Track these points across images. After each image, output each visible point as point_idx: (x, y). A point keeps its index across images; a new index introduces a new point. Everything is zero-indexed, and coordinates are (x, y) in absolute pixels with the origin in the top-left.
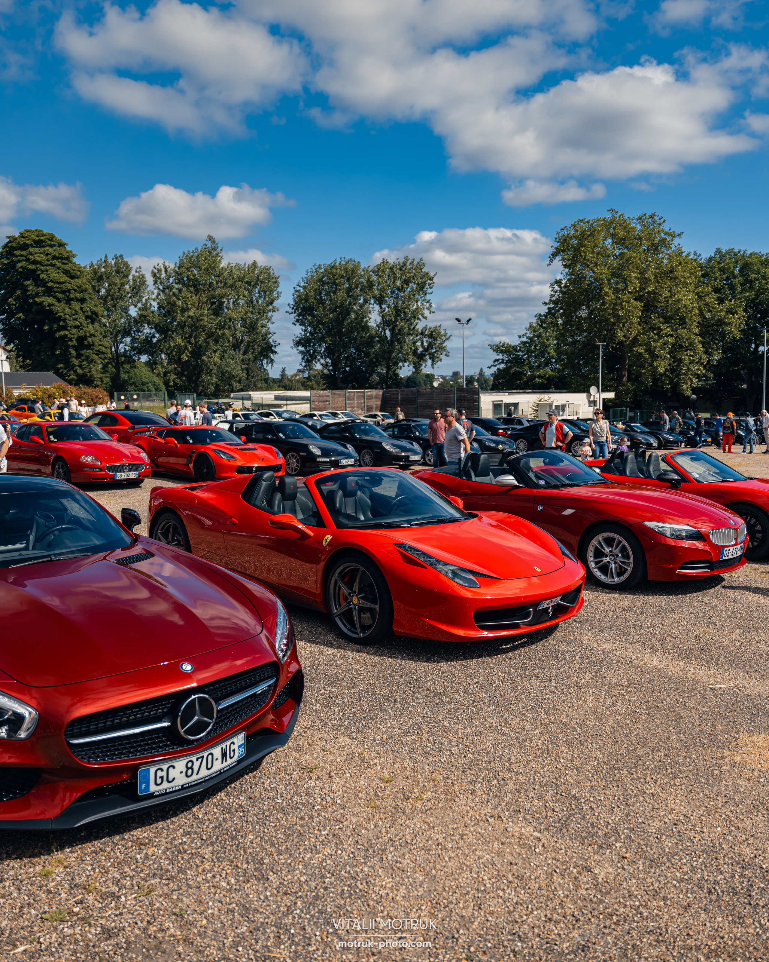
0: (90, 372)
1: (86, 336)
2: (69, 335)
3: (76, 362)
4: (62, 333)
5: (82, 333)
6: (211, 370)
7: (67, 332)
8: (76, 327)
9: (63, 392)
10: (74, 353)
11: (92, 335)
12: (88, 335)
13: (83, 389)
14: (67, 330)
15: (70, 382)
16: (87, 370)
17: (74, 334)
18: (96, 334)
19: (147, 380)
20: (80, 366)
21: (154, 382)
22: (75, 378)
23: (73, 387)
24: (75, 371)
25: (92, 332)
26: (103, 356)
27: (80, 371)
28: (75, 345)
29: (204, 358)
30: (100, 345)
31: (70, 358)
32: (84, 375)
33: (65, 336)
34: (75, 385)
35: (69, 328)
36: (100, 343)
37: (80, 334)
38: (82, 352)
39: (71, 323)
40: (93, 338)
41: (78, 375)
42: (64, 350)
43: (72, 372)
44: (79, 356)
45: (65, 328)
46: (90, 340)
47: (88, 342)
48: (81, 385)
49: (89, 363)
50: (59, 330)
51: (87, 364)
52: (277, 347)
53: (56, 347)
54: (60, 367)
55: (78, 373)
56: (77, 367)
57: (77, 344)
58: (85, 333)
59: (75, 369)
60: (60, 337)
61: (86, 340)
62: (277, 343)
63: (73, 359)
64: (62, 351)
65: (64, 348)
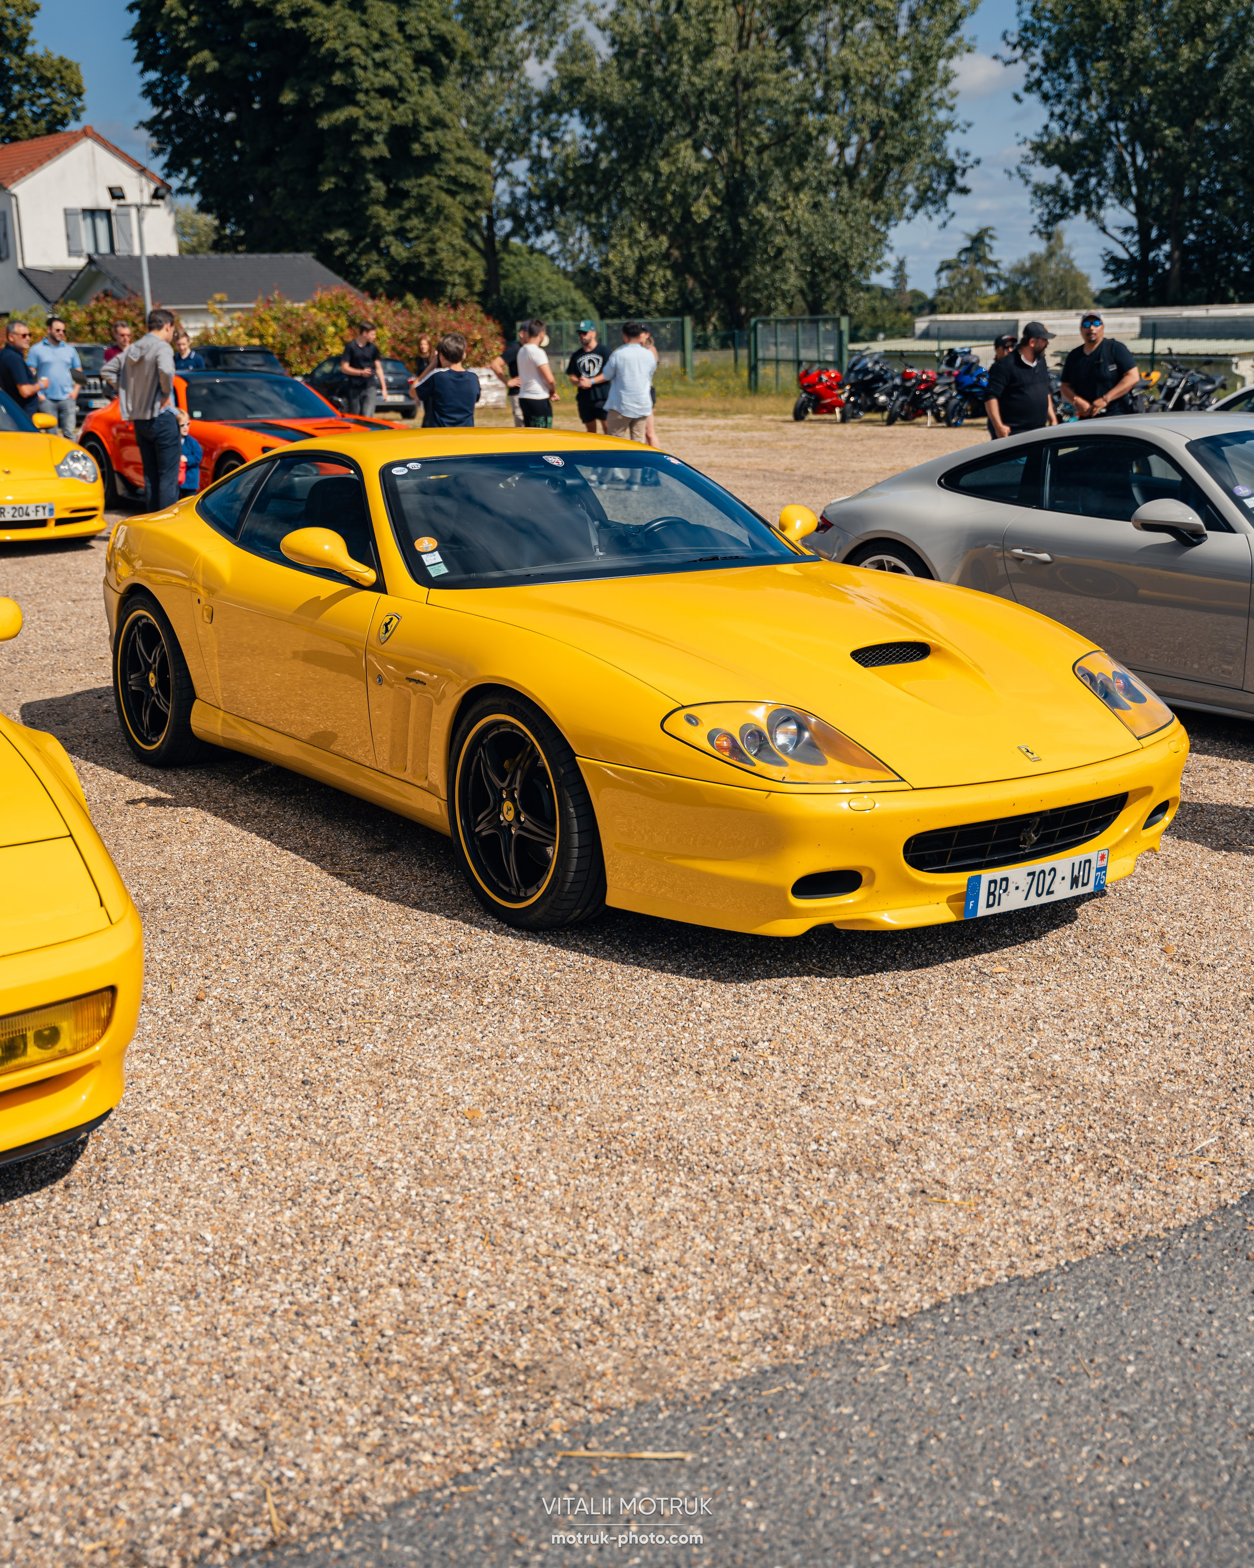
0: (432, 252)
1: (416, 123)
2: (364, 123)
3: (387, 219)
4: (341, 115)
5: (402, 116)
6: (780, 251)
7: (355, 112)
9: (352, 323)
10: (379, 188)
11: (438, 123)
12: (424, 120)
13: (416, 310)
14: (356, 104)
15: (371, 289)
16: (422, 247)
17: (378, 118)
18: (448, 117)
19: (552, 298)
20: (401, 234)
21: (574, 302)
22: (386, 276)
23: (381, 303)
24: (384, 253)
25: (438, 109)
26: (469, 200)
27: (399, 251)
28: (382, 158)
29: (763, 209)
30: (459, 160)
31: (365, 207)
32: (413, 266)
33: (351, 124)
34: (390, 297)
35: (361, 97)
36: (459, 153)
37: (398, 121)
38: (407, 184)
39: (367, 77)
40: (439, 133)
41: (392, 264)
42: (348, 178)
43: (374, 256)
44: (395, 198)
45: (348, 96)
46: (430, 137)
47: (426, 147)
48: (410, 298)
49: (430, 221)
50: (329, 106)
51: (423, 226)
52: (969, 172)
53: (321, 167)
54: (337, 239)
55: (393, 258)
56: (390, 239)
57: (387, 155)
58: (415, 113)
59: (382, 245)
60: (334, 129)
61: (417, 139)
62: (970, 160)
63: (376, 211)
64: (339, 181)
65: (347, 169)
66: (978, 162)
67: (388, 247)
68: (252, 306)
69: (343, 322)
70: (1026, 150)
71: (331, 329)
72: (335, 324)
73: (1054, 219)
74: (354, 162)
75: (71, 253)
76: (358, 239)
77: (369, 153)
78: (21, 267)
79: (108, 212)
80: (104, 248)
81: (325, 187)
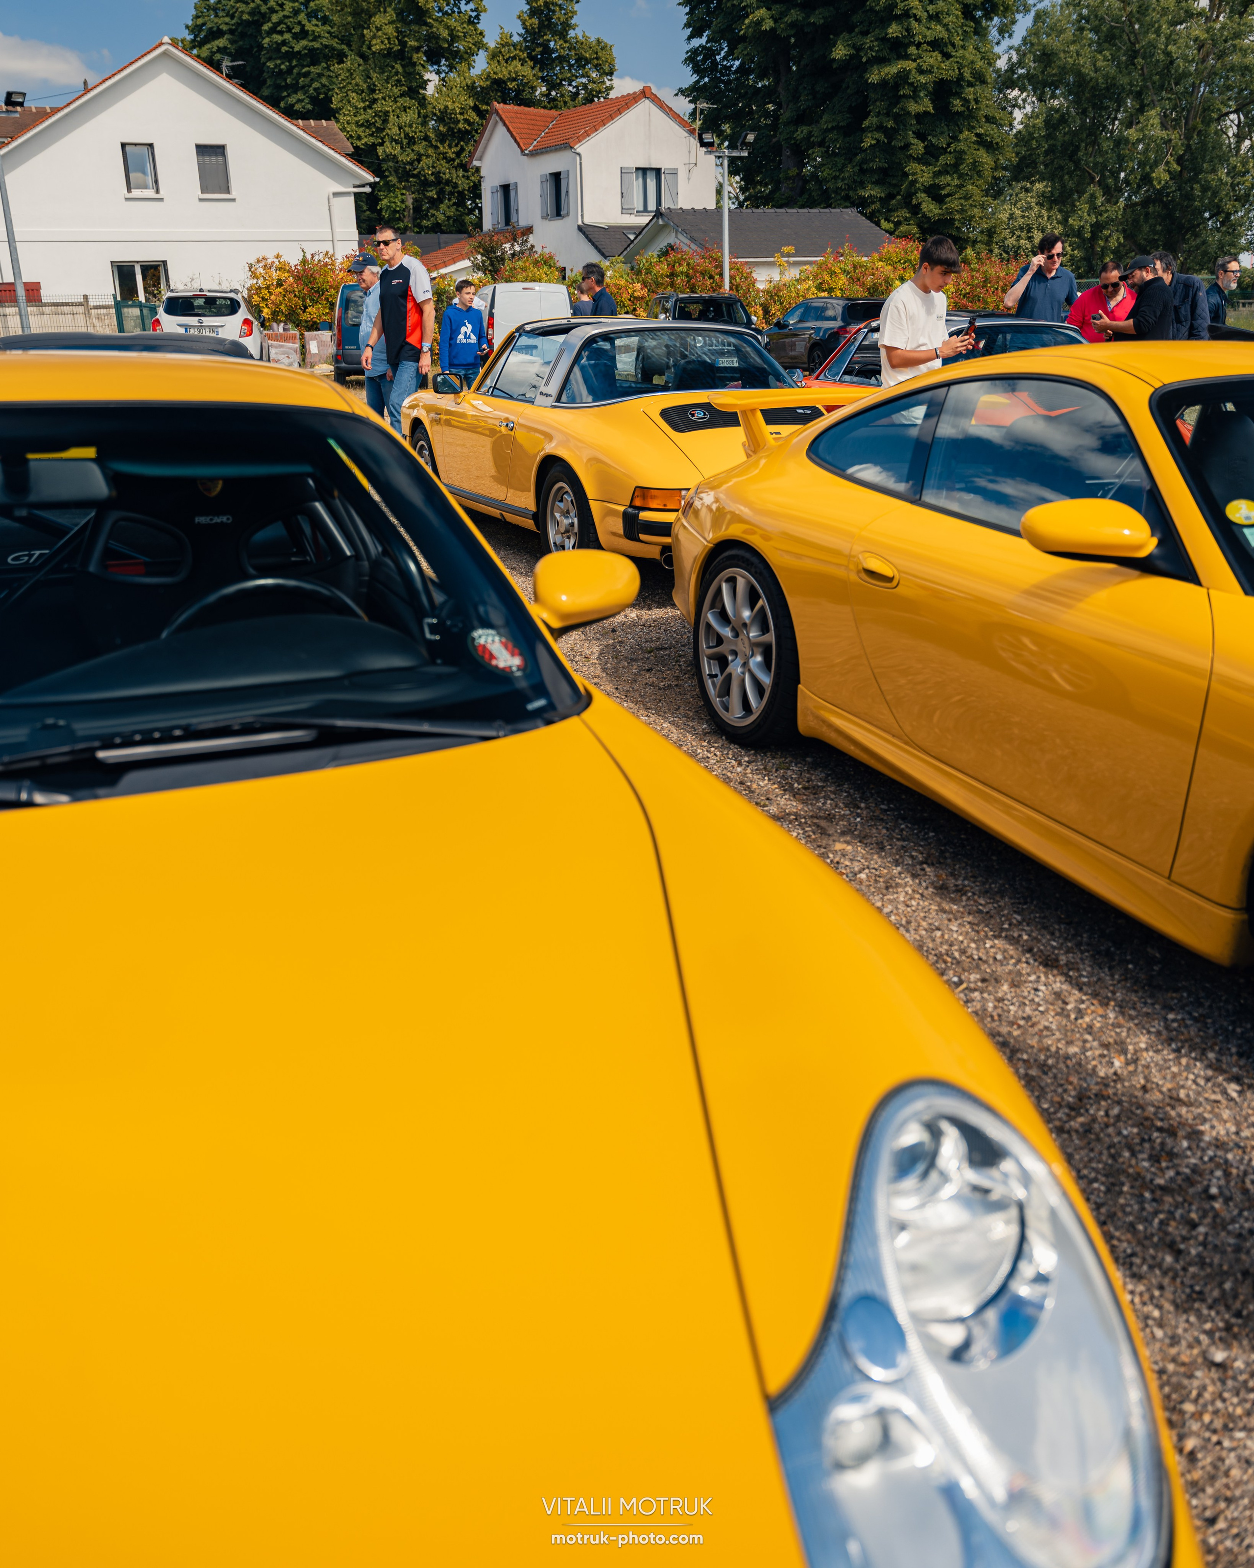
0: (963, 209)
1: (960, 78)
2: (912, 77)
3: (923, 174)
4: (892, 69)
5: (949, 70)
11: (978, 78)
12: (967, 75)
14: (907, 57)
17: (926, 73)
20: (933, 192)
24: (915, 210)
27: (930, 208)
28: (926, 113)
31: (903, 164)
33: (902, 78)
35: (912, 50)
37: (945, 75)
39: (922, 31)
40: (978, 88)
42: (890, 134)
44: (932, 154)
45: (897, 49)
46: (969, 93)
49: (964, 177)
50: (881, 60)
51: (956, 182)
53: (866, 123)
54: (870, 196)
55: (924, 215)
56: (922, 196)
57: (931, 109)
58: (959, 67)
59: (914, 202)
60: (883, 83)
61: (959, 94)
63: (913, 167)
64: (881, 136)
65: (890, 124)
67: (920, 204)
68: (821, 259)
74: (897, 118)
75: (624, 211)
76: (891, 196)
77: (913, 108)
78: (580, 223)
79: (658, 171)
80: (652, 206)
81: (868, 141)
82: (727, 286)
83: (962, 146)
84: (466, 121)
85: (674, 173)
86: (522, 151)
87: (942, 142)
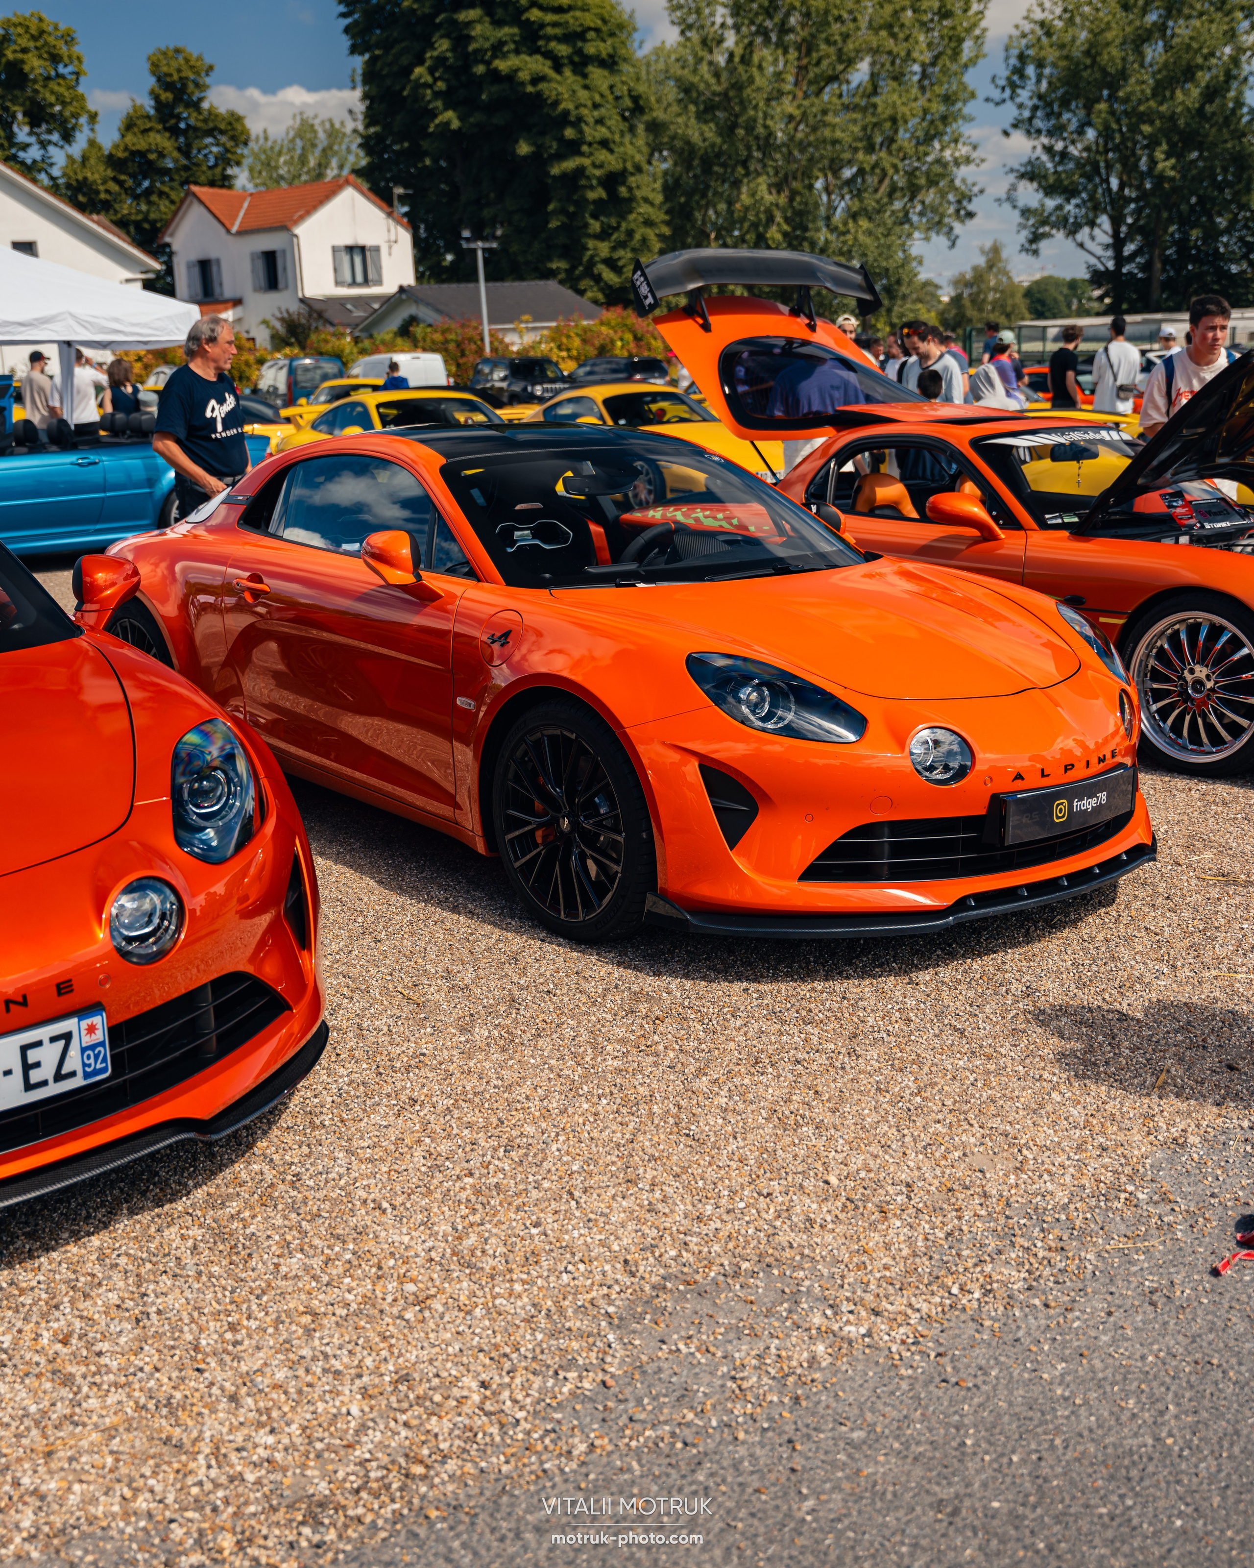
1: (625, 170)
2: (587, 170)
3: (600, 249)
4: (570, 164)
5: (616, 163)
7: (586, 162)
8: (605, 144)
14: (582, 154)
18: (643, 164)
20: (611, 263)
24: (598, 279)
27: (609, 276)
28: (600, 199)
31: (583, 240)
33: (580, 171)
35: (585, 148)
37: (613, 166)
39: (591, 133)
42: (571, 216)
45: (573, 148)
46: (632, 181)
47: (629, 189)
50: (560, 157)
52: (974, 199)
53: (551, 208)
54: (558, 268)
56: (601, 267)
57: (604, 195)
58: (625, 161)
59: (595, 272)
60: (564, 176)
61: (623, 183)
62: (976, 189)
63: (591, 244)
64: (565, 219)
65: (571, 209)
66: (982, 191)
67: (600, 274)
68: (554, 324)
69: (629, 337)
70: (1011, 178)
71: (619, 344)
72: (622, 339)
73: (1036, 238)
74: (577, 203)
75: (338, 283)
76: (574, 267)
77: (592, 195)
78: (300, 295)
79: (362, 249)
80: (359, 278)
81: (554, 224)
82: (488, 349)
83: (633, 226)
84: (107, 191)
85: (377, 249)
86: (228, 231)
87: (613, 222)
